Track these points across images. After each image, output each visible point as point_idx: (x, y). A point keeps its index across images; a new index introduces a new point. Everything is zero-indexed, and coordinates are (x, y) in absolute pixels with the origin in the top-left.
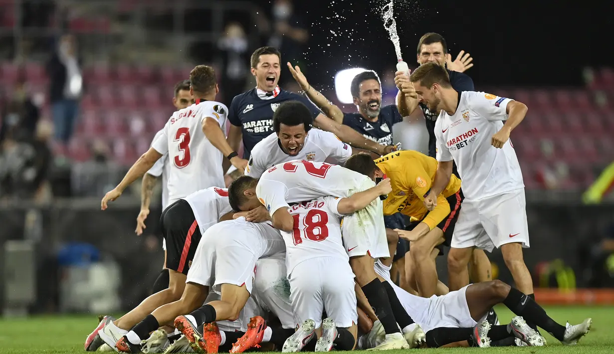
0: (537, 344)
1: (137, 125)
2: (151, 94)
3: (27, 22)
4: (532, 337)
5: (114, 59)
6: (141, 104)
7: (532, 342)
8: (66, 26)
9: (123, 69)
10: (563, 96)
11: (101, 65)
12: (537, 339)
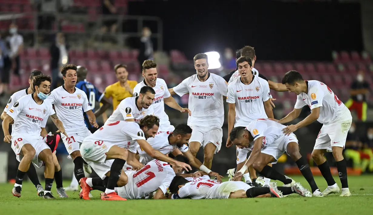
0: (309, 196)
1: (98, 81)
2: (105, 64)
3: (40, 27)
4: (306, 193)
5: (86, 46)
6: (100, 69)
7: (306, 195)
8: (61, 29)
9: (90, 51)
10: (321, 66)
11: (79, 48)
12: (309, 193)
